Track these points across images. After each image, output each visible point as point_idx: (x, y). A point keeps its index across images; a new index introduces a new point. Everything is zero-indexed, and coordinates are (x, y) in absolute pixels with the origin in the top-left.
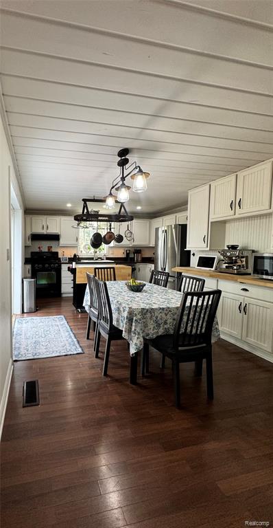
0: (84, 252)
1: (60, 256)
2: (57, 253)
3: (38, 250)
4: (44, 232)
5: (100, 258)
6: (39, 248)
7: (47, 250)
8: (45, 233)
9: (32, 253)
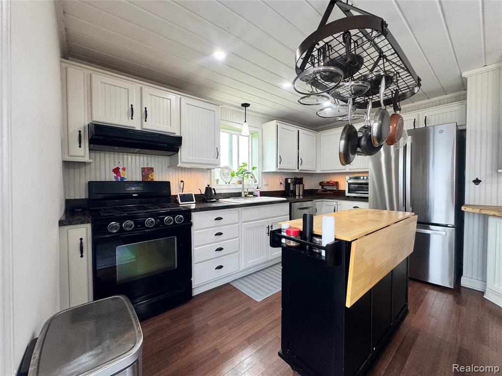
0: (221, 182)
1: (175, 191)
2: (167, 184)
3: (111, 177)
4: (136, 124)
5: (251, 193)
6: (116, 171)
7: (138, 178)
8: (138, 128)
9: (91, 184)
